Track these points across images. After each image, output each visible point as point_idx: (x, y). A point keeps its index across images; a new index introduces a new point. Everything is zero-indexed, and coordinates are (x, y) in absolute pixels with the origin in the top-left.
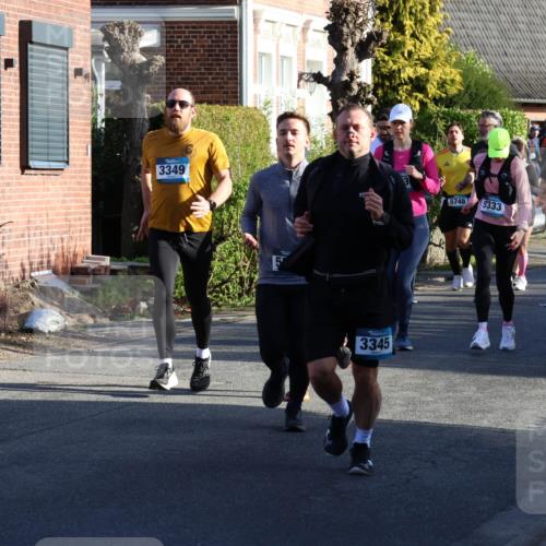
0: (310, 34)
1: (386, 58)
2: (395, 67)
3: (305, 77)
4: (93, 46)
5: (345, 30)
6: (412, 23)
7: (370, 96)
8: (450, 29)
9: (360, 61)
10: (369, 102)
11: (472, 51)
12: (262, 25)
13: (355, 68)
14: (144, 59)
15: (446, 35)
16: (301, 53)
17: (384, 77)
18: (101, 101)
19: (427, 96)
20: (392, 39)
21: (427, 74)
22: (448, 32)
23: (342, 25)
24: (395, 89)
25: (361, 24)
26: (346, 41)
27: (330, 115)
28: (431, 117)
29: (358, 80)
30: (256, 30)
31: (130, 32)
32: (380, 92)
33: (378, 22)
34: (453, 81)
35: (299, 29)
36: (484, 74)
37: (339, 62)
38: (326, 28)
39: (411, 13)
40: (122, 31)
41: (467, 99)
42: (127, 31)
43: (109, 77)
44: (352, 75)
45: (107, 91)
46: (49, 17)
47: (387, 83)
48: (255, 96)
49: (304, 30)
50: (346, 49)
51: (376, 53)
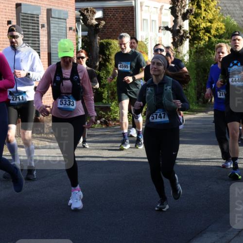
0: (163, 11)
1: (194, 19)
2: (198, 23)
3: (162, 28)
4: (76, 18)
5: (177, 8)
6: (204, 5)
7: (188, 35)
8: (220, 7)
9: (184, 21)
10: (188, 37)
11: (229, 16)
12: (144, 8)
13: (181, 24)
14: (97, 23)
15: (218, 10)
16: (160, 19)
17: (193, 27)
18: (80, 40)
19: (211, 34)
20: (196, 12)
21: (211, 26)
22: (219, 9)
23: (176, 7)
24: (198, 32)
25: (184, 6)
26: (178, 13)
27: (172, 43)
28: (213, 43)
29: (183, 29)
30: (141, 10)
31: (91, 12)
32: (192, 33)
33: (191, 5)
34: (221, 28)
35: (159, 9)
36: (234, 25)
37: (175, 22)
38: (170, 8)
39: (204, 1)
40: (87, 12)
41: (227, 35)
42: (89, 12)
43: (83, 30)
44: (180, 27)
45: (82, 36)
46: (58, 7)
47: (195, 30)
48: (142, 37)
49: (161, 9)
50: (178, 16)
51: (190, 18)
